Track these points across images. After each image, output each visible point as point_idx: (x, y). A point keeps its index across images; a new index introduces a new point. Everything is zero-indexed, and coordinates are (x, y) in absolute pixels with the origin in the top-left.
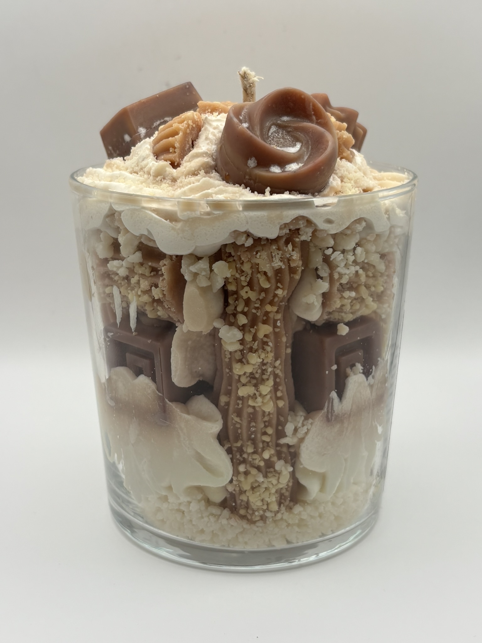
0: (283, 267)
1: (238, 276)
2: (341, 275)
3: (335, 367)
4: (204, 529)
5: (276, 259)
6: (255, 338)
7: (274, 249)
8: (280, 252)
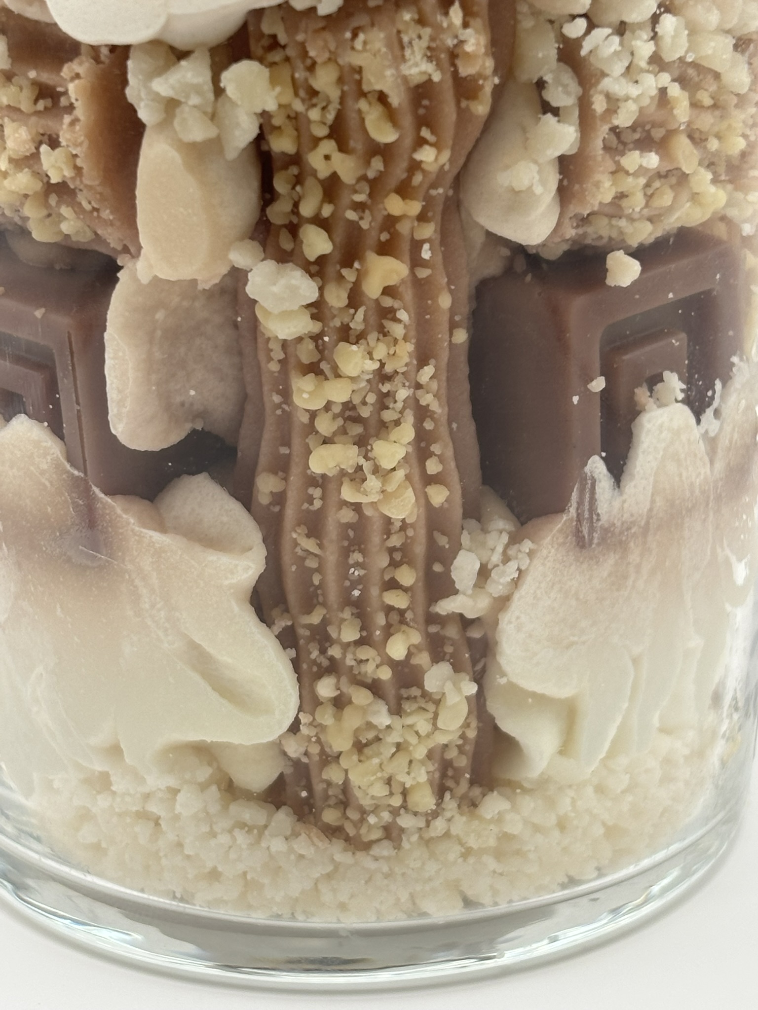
0: (437, 77)
1: (298, 106)
2: (614, 103)
3: (598, 384)
4: (220, 869)
5: (413, 52)
6: (355, 299)
7: (406, 22)
8: (427, 32)
